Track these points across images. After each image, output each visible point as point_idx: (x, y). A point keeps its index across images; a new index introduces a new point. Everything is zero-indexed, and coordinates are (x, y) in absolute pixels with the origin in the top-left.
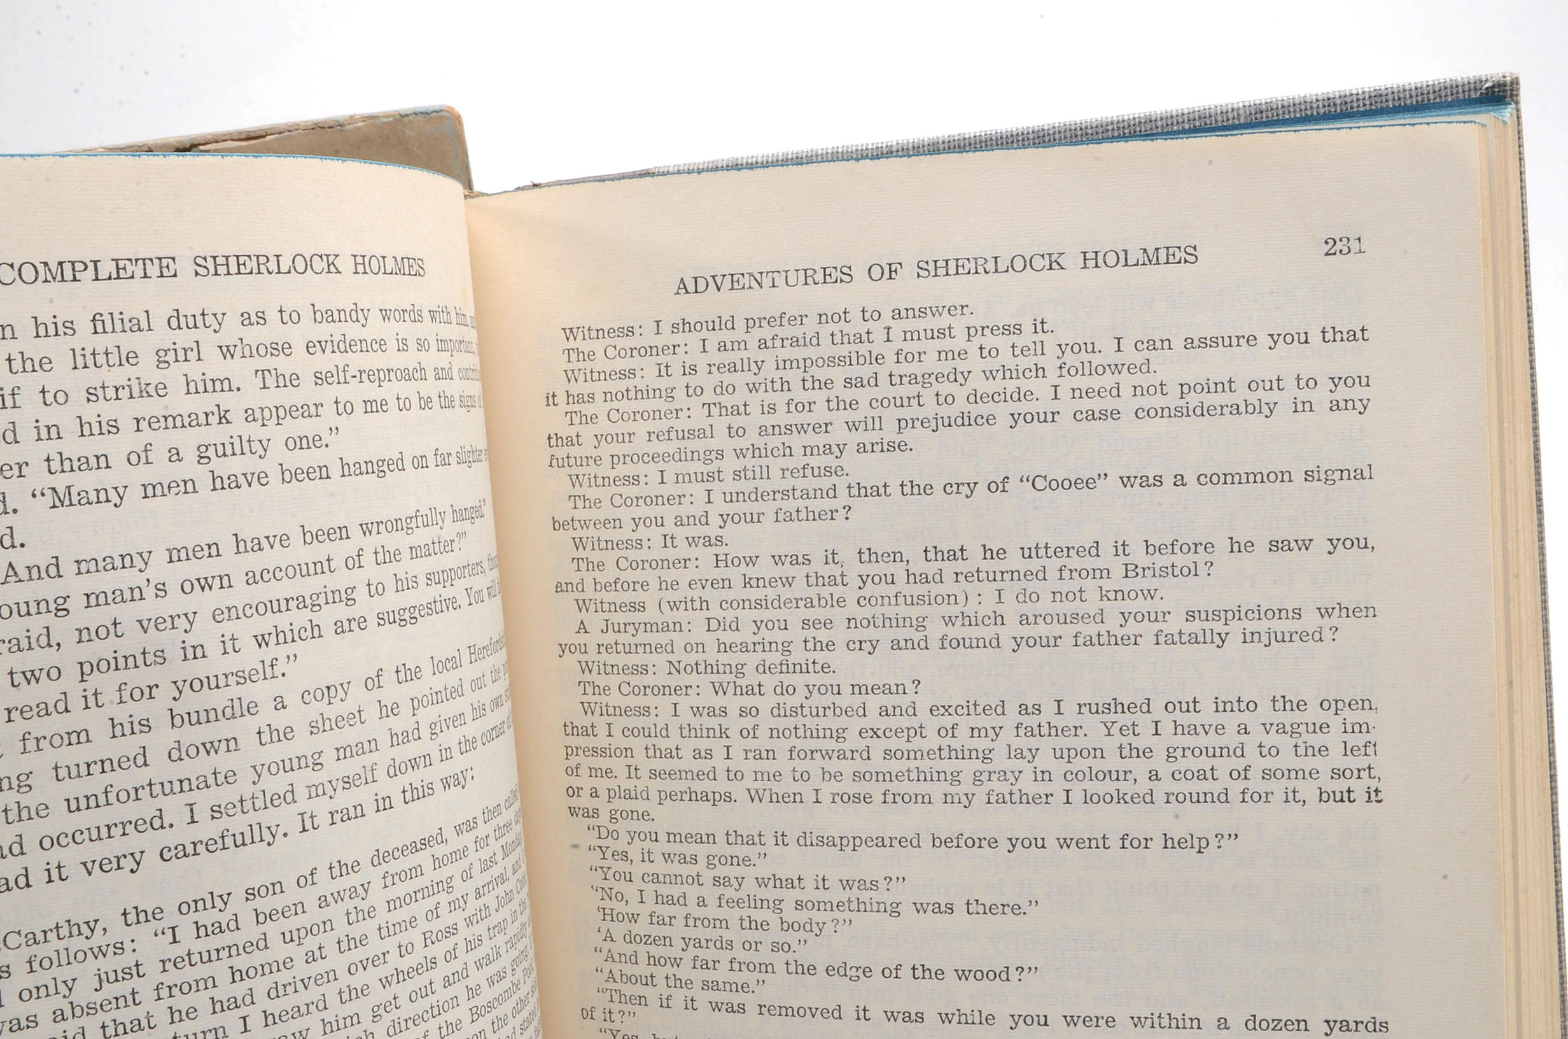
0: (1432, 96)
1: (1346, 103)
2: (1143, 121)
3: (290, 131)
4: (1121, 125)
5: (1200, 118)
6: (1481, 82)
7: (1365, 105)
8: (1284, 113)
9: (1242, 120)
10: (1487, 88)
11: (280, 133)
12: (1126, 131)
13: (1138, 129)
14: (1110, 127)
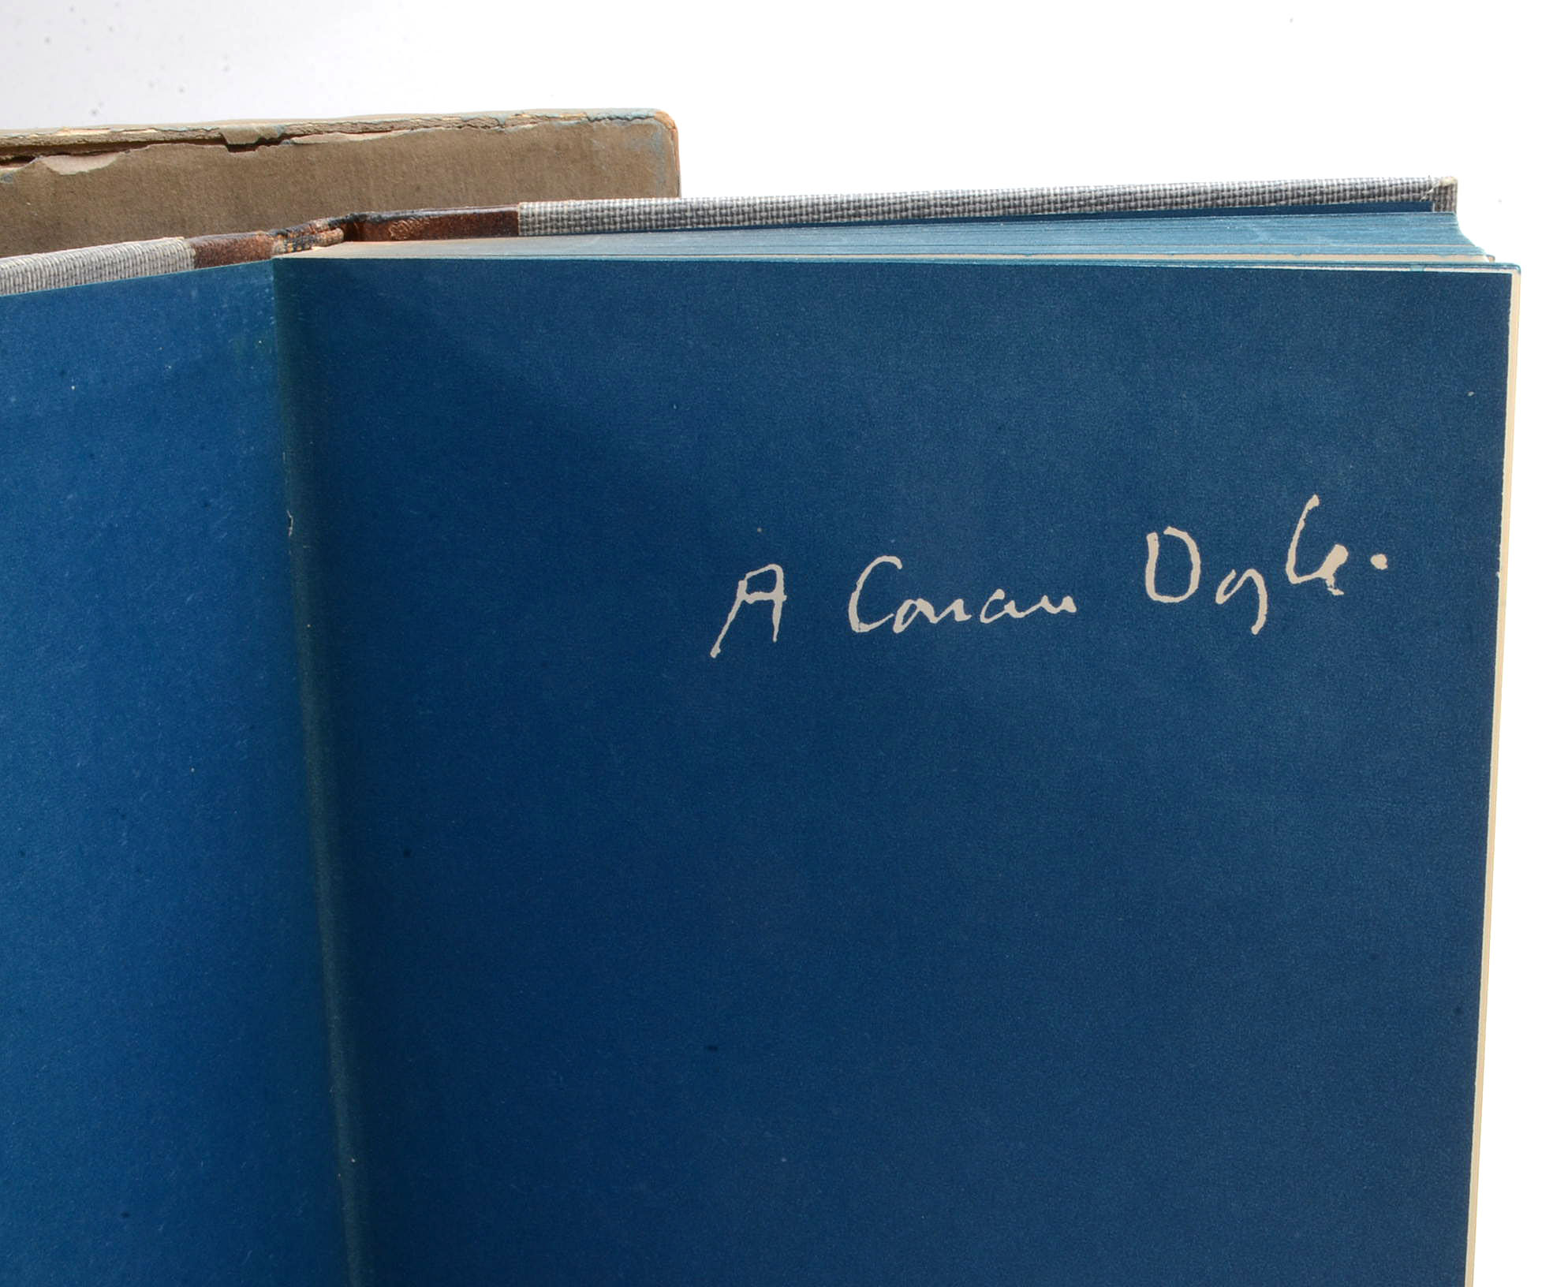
3: (426, 127)
11: (412, 128)
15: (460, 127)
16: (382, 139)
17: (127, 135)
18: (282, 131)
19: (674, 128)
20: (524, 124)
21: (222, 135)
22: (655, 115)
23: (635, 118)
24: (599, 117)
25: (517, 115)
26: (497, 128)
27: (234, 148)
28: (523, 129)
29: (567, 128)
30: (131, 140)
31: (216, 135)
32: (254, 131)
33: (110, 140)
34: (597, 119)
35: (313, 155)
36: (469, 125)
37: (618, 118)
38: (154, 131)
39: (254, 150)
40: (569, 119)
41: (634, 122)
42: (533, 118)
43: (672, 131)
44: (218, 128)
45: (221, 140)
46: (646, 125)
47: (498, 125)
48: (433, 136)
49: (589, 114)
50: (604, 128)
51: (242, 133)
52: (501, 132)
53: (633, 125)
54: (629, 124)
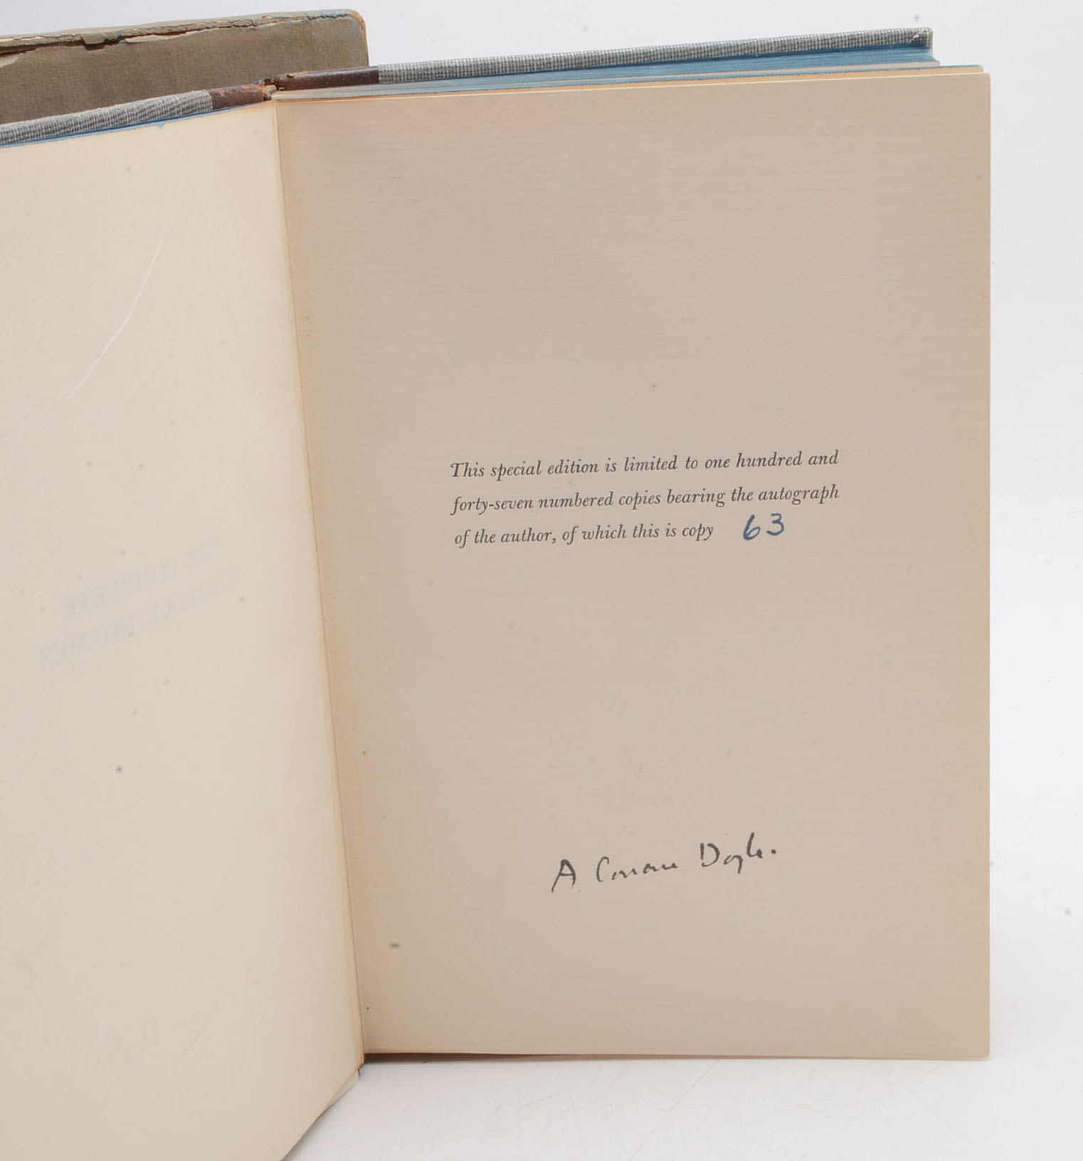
0: (884, 41)
1: (835, 43)
2: (713, 48)
3: (208, 28)
4: (699, 51)
5: (748, 48)
6: (912, 33)
7: (845, 44)
8: (798, 47)
9: (774, 51)
10: (916, 39)
11: (199, 30)
12: (703, 55)
13: (710, 54)
14: (692, 52)
15: (228, 27)
16: (181, 37)
17: (24, 41)
18: (119, 34)
19: (363, 21)
20: (269, 23)
21: (82, 39)
22: (351, 13)
23: (338, 16)
24: (316, 16)
25: (264, 17)
26: (252, 27)
27: (90, 47)
28: (269, 27)
29: (295, 25)
30: (27, 44)
31: (78, 38)
32: (102, 35)
33: (15, 45)
34: (314, 18)
35: (138, 50)
36: (234, 26)
37: (328, 16)
38: (40, 38)
39: (102, 48)
40: (296, 19)
41: (337, 19)
42: (273, 19)
43: (361, 23)
44: (80, 34)
45: (81, 42)
46: (346, 21)
47: (253, 24)
48: (212, 34)
49: (309, 15)
50: (319, 24)
51: (94, 36)
52: (254, 30)
53: (337, 21)
54: (334, 20)
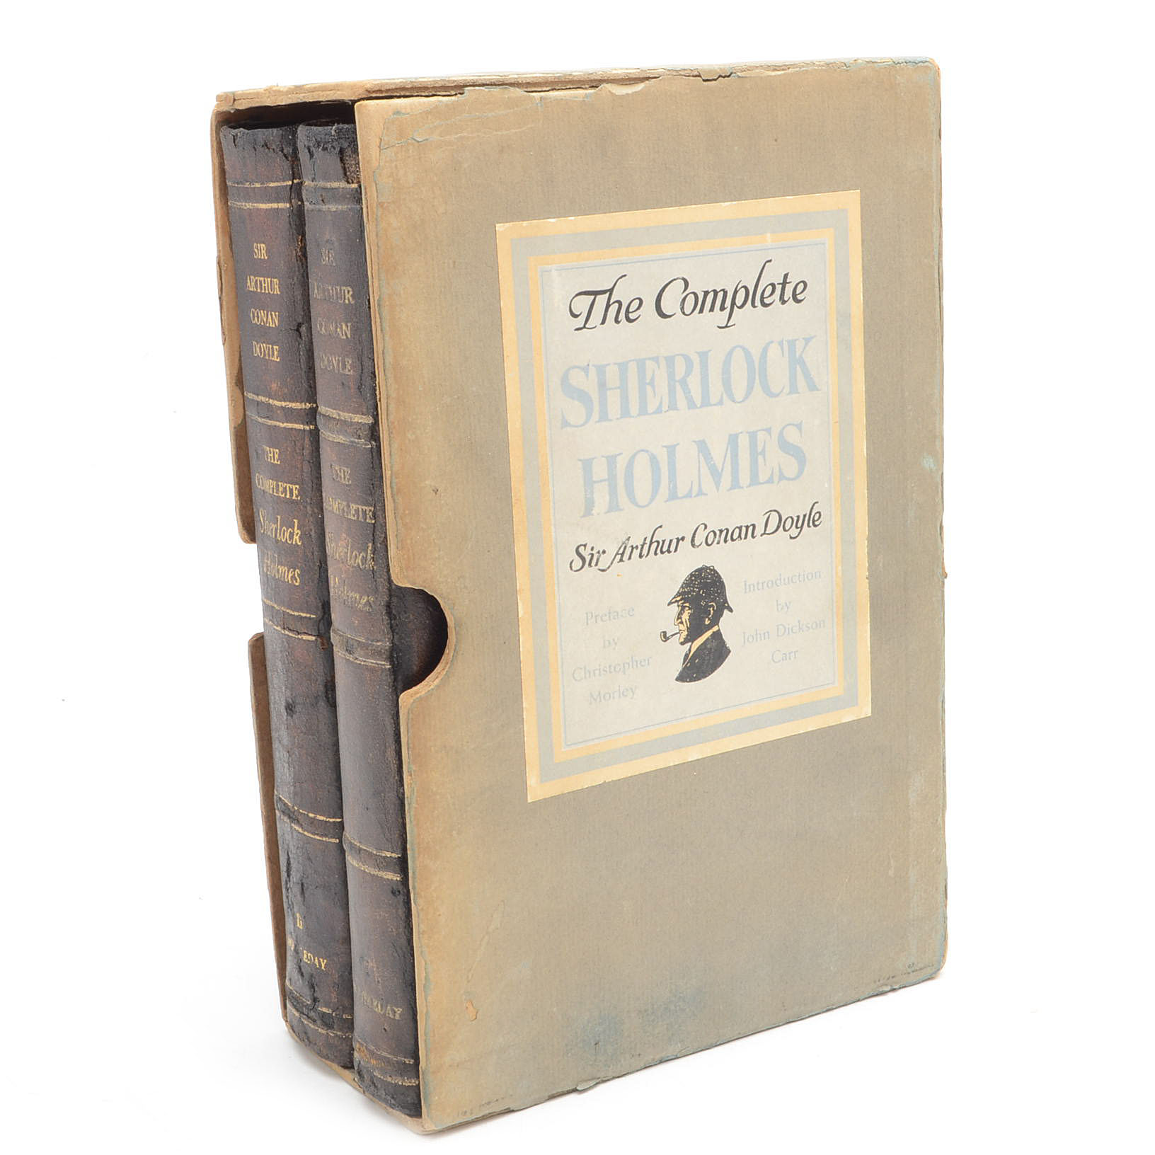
16: (784, 74)
17: (649, 73)
18: (732, 68)
19: (939, 69)
20: (859, 66)
21: (700, 72)
22: (930, 60)
23: (920, 62)
27: (705, 80)
29: (882, 68)
30: (651, 76)
31: (697, 72)
32: (716, 71)
33: (640, 76)
34: (899, 63)
35: (748, 84)
36: (830, 67)
37: (910, 62)
38: (662, 70)
39: (716, 81)
40: (883, 63)
42: (864, 62)
44: (697, 69)
45: (699, 75)
46: (925, 67)
47: (846, 67)
48: (811, 72)
49: (894, 60)
50: (903, 69)
51: (710, 71)
52: (847, 70)
53: (918, 67)
